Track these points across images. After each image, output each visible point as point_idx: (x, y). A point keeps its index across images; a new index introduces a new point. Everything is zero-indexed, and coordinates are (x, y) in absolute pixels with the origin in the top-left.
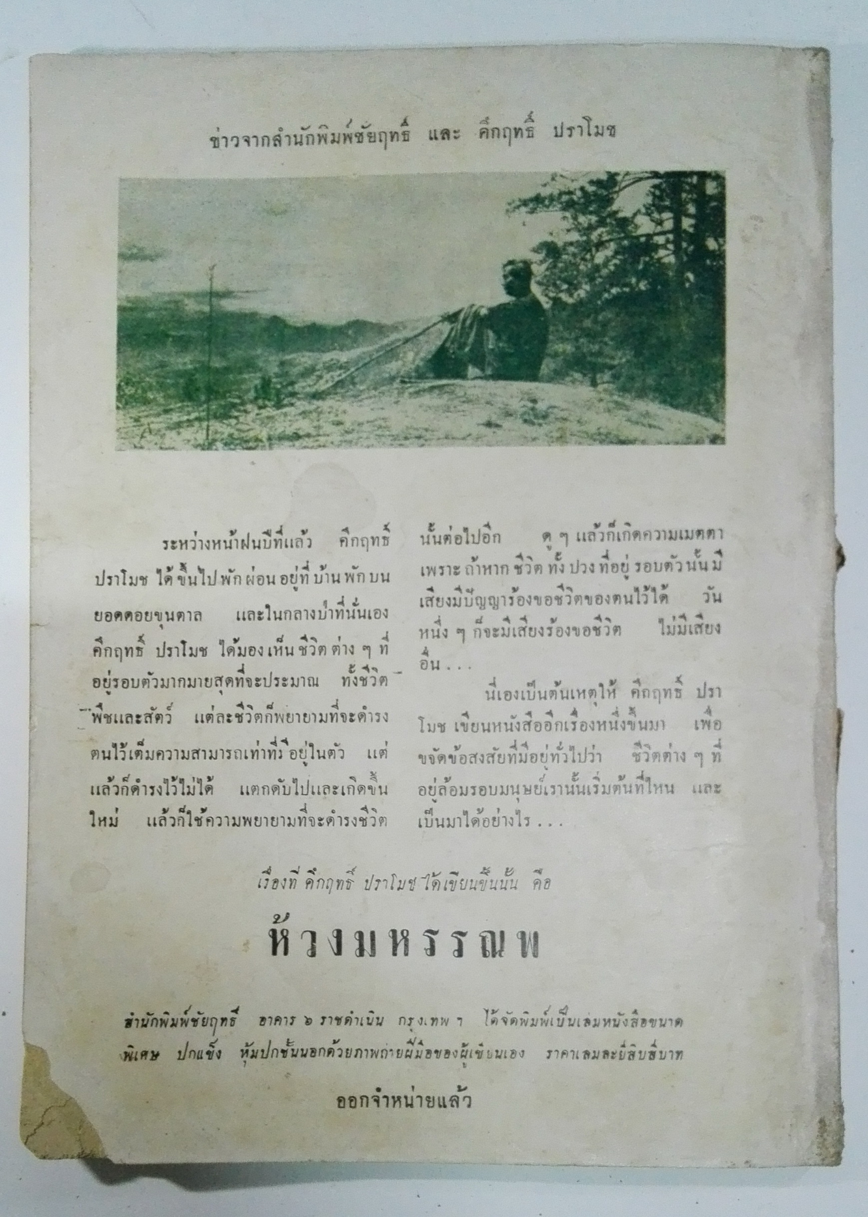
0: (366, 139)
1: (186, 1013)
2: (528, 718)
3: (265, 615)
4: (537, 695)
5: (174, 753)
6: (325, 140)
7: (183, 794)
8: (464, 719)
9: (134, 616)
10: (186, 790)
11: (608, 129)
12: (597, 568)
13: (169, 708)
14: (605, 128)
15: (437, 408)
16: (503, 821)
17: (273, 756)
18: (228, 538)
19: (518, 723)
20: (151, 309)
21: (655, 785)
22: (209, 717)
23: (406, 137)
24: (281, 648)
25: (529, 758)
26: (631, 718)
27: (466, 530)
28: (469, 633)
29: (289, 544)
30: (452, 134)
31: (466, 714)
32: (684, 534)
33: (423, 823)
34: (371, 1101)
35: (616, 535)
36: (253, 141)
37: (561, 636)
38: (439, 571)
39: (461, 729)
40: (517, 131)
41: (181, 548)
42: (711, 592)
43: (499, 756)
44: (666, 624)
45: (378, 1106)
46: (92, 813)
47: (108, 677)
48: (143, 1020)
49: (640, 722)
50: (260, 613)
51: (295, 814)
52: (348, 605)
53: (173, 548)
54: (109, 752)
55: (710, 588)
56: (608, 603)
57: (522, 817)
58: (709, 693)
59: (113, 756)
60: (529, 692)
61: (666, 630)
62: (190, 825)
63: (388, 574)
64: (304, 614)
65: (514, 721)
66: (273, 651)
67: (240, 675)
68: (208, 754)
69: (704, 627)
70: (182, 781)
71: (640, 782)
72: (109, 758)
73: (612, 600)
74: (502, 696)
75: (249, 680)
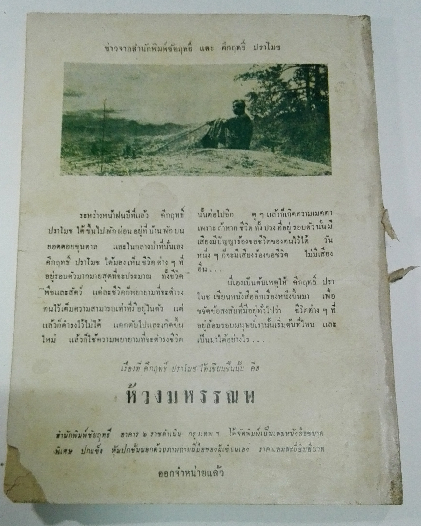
0: (173, 50)
1: (86, 431)
2: (247, 293)
3: (127, 247)
4: (251, 283)
5: (83, 309)
6: (155, 50)
7: (87, 327)
8: (218, 294)
9: (66, 247)
10: (88, 326)
11: (277, 47)
12: (277, 228)
13: (81, 288)
14: (276, 47)
15: (204, 160)
16: (236, 340)
17: (129, 310)
18: (110, 213)
19: (243, 296)
20: (78, 116)
21: (306, 323)
22: (100, 292)
23: (190, 49)
24: (134, 262)
25: (248, 311)
26: (294, 293)
27: (218, 211)
28: (220, 256)
29: (138, 216)
30: (210, 49)
31: (219, 292)
32: (315, 214)
33: (200, 340)
34: (175, 474)
35: (285, 214)
36: (124, 49)
37: (262, 257)
38: (206, 229)
39: (217, 298)
40: (238, 48)
41: (89, 217)
42: (328, 238)
43: (234, 310)
44: (308, 252)
45: (179, 476)
46: (43, 336)
47: (52, 274)
48: (65, 434)
49: (298, 295)
50: (124, 246)
51: (140, 336)
52: (165, 243)
53: (85, 217)
54: (52, 308)
55: (327, 236)
56: (282, 243)
57: (245, 338)
58: (328, 282)
59: (54, 310)
60: (247, 282)
61: (308, 255)
62: (90, 342)
63: (183, 230)
64: (145, 247)
65: (241, 295)
66: (130, 263)
67: (114, 273)
68: (99, 309)
69: (325, 254)
70: (86, 321)
71: (298, 322)
72: (52, 311)
73: (283, 242)
74: (235, 283)
75: (119, 276)
